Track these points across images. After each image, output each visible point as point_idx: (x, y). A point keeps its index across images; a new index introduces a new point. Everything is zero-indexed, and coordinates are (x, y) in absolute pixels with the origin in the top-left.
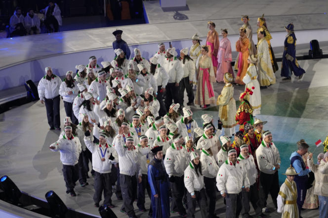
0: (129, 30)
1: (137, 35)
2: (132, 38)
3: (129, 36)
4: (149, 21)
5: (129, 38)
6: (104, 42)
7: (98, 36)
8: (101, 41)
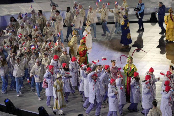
0: (23, 6)
1: (27, 8)
2: (24, 10)
3: (23, 9)
4: (34, 1)
5: (23, 10)
6: (10, 12)
7: (6, 8)
8: (8, 11)
